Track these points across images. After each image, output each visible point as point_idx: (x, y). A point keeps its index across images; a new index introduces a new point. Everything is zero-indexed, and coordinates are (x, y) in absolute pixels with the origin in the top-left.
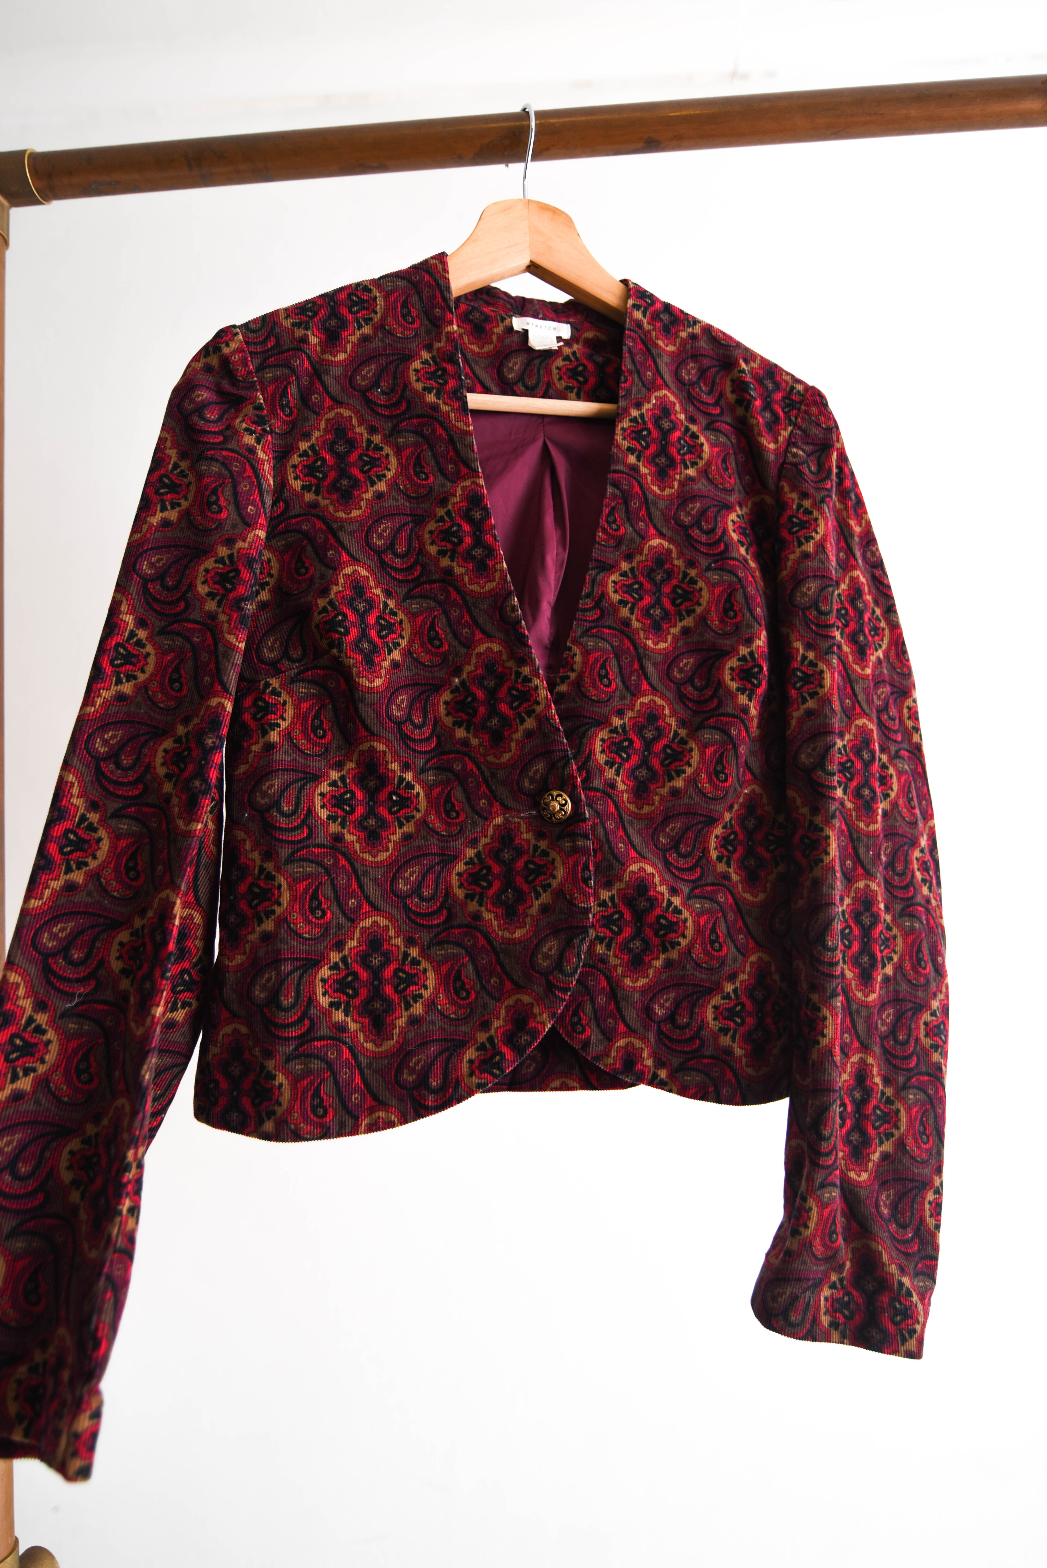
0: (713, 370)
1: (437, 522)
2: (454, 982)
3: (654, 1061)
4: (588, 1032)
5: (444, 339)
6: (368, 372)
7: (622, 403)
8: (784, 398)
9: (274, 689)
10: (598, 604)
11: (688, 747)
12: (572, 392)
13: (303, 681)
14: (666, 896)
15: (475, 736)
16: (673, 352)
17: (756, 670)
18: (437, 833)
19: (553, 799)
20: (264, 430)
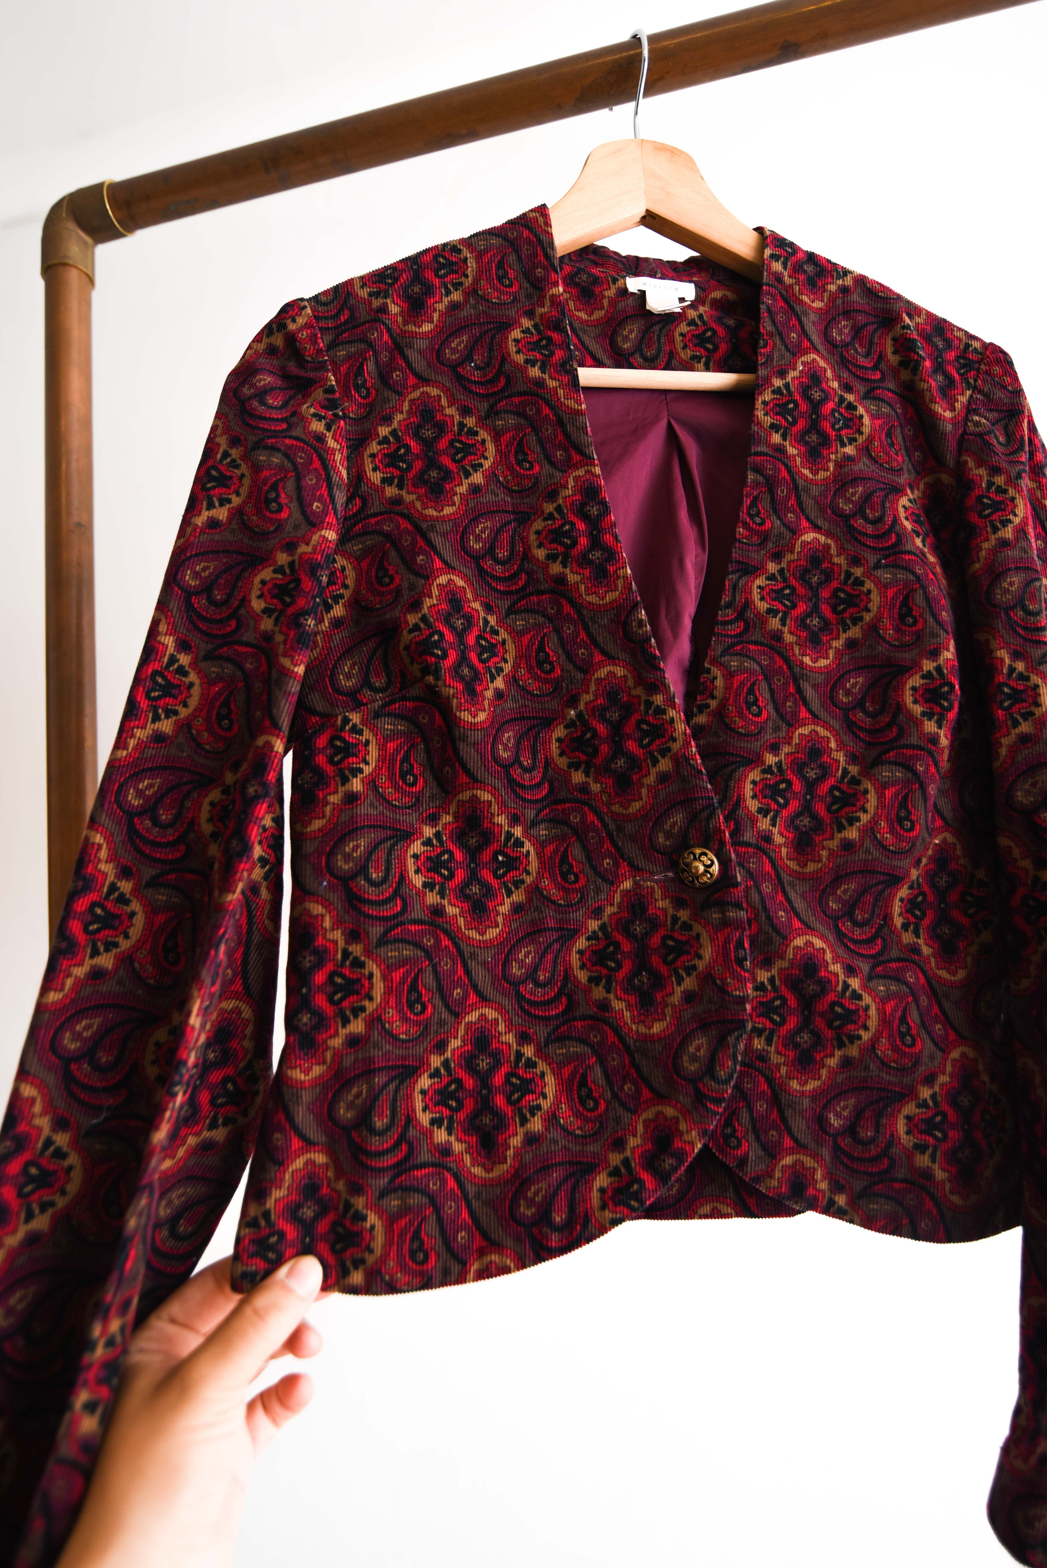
0: (870, 328)
1: (545, 520)
2: (579, 1089)
3: (830, 1184)
4: (745, 1146)
5: (548, 303)
6: (459, 344)
7: (762, 372)
8: (958, 358)
9: (355, 726)
10: (741, 615)
11: (862, 788)
12: (699, 362)
13: (389, 715)
14: (842, 977)
15: (596, 781)
16: (820, 309)
17: (946, 689)
18: (553, 902)
19: (695, 859)
20: (336, 415)
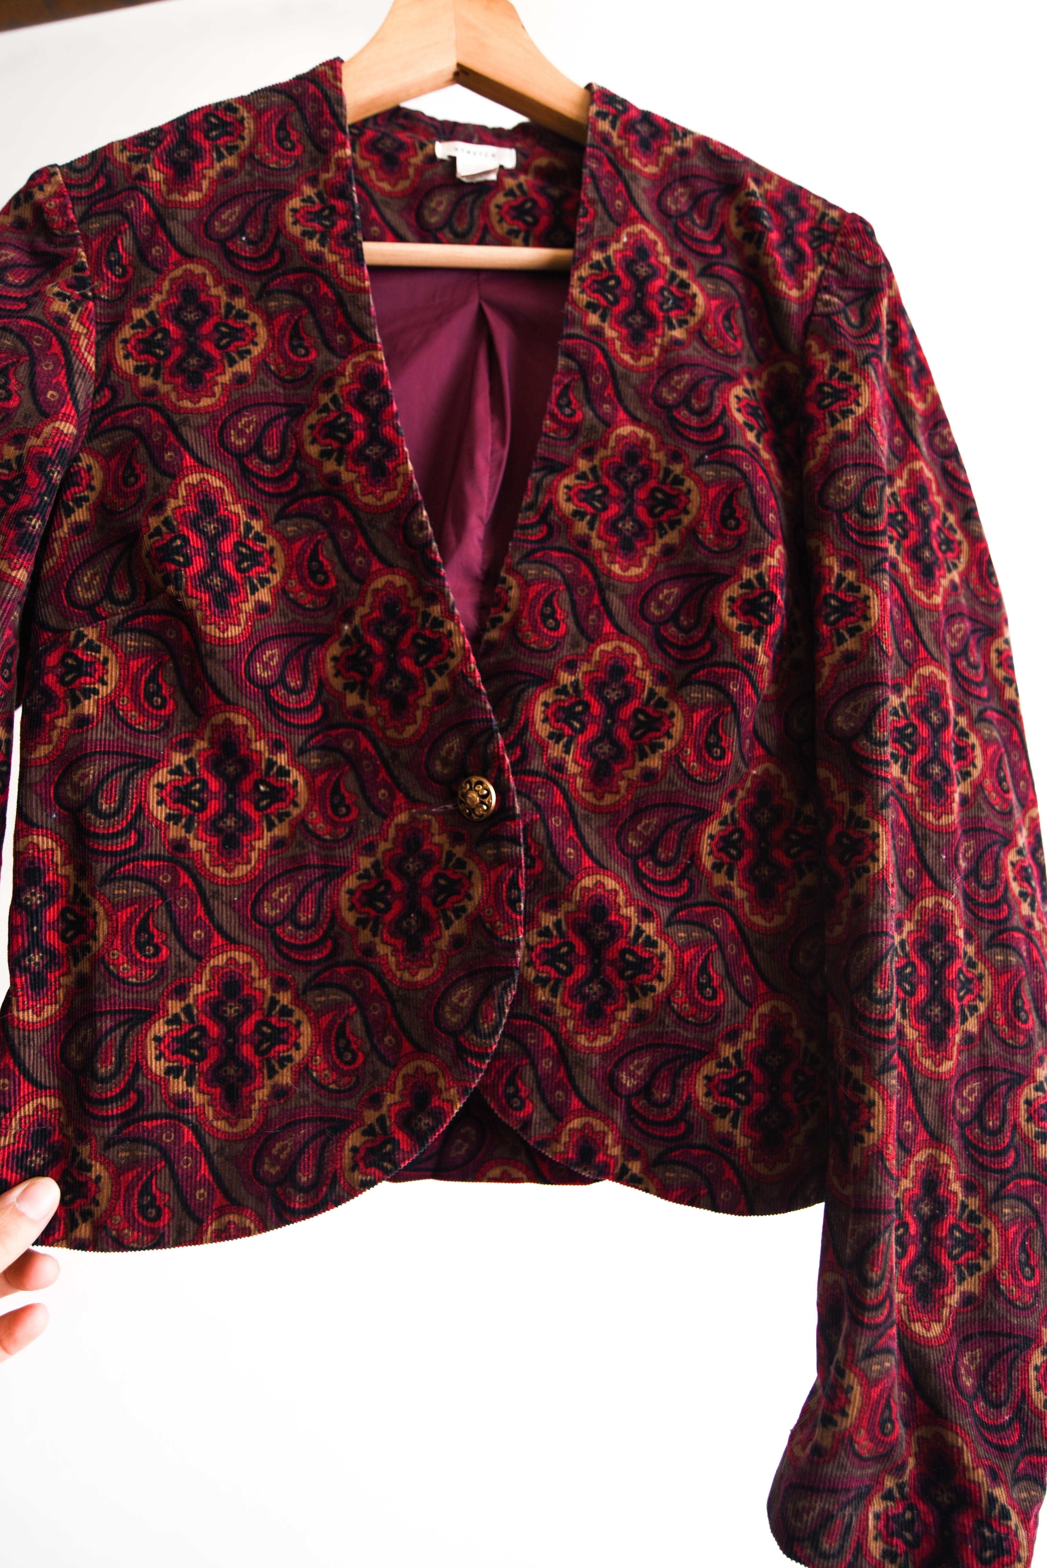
0: (712, 196)
1: (320, 412)
2: (337, 1040)
3: (623, 1150)
4: (529, 1107)
5: (333, 168)
6: (230, 216)
7: (580, 244)
8: (812, 229)
9: (90, 642)
10: (543, 518)
11: (668, 711)
12: (517, 237)
13: (132, 630)
14: (635, 921)
15: (372, 703)
16: (654, 175)
17: (766, 599)
18: (318, 837)
19: (471, 788)
20: (84, 296)
